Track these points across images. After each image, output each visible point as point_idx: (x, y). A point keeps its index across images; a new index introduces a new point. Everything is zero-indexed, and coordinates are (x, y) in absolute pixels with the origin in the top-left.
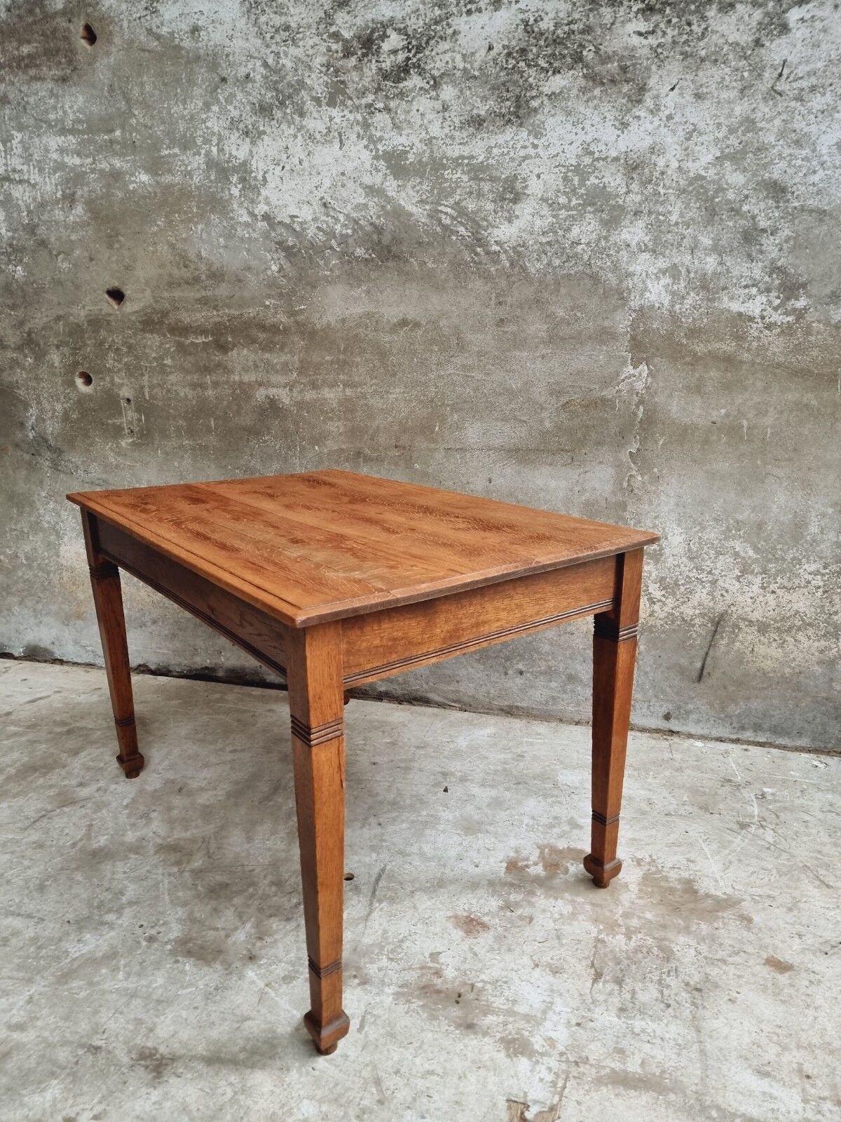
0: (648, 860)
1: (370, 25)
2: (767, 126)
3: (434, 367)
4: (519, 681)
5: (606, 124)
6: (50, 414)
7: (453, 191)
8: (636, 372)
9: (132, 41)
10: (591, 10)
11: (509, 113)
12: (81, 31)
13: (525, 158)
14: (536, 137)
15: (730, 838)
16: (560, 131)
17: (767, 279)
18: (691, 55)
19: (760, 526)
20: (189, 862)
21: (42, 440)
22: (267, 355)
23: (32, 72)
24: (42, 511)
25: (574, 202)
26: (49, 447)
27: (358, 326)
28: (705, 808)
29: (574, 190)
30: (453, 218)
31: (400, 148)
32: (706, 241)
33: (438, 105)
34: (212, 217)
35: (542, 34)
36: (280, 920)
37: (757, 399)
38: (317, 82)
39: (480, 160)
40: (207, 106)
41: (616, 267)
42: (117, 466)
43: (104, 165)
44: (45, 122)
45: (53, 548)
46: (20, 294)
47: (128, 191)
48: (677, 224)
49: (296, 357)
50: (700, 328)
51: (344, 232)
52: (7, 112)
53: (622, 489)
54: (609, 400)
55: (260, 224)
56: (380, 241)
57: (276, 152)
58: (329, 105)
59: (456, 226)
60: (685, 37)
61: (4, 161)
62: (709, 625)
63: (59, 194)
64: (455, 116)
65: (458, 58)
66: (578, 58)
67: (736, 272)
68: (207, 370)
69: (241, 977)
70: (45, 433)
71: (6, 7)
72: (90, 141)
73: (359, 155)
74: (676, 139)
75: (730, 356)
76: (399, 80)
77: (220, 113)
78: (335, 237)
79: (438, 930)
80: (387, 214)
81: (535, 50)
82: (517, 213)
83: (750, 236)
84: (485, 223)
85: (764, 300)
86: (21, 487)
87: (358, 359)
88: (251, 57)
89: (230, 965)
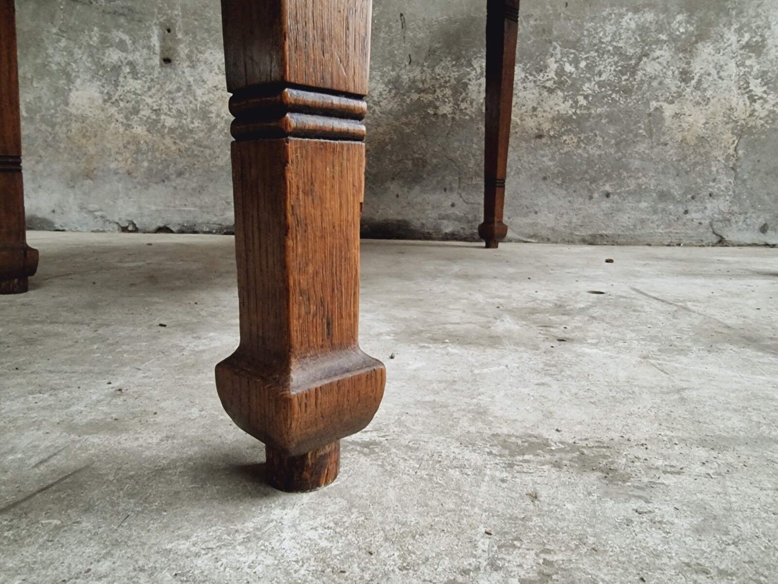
4: (606, 205)
24: (50, 51)
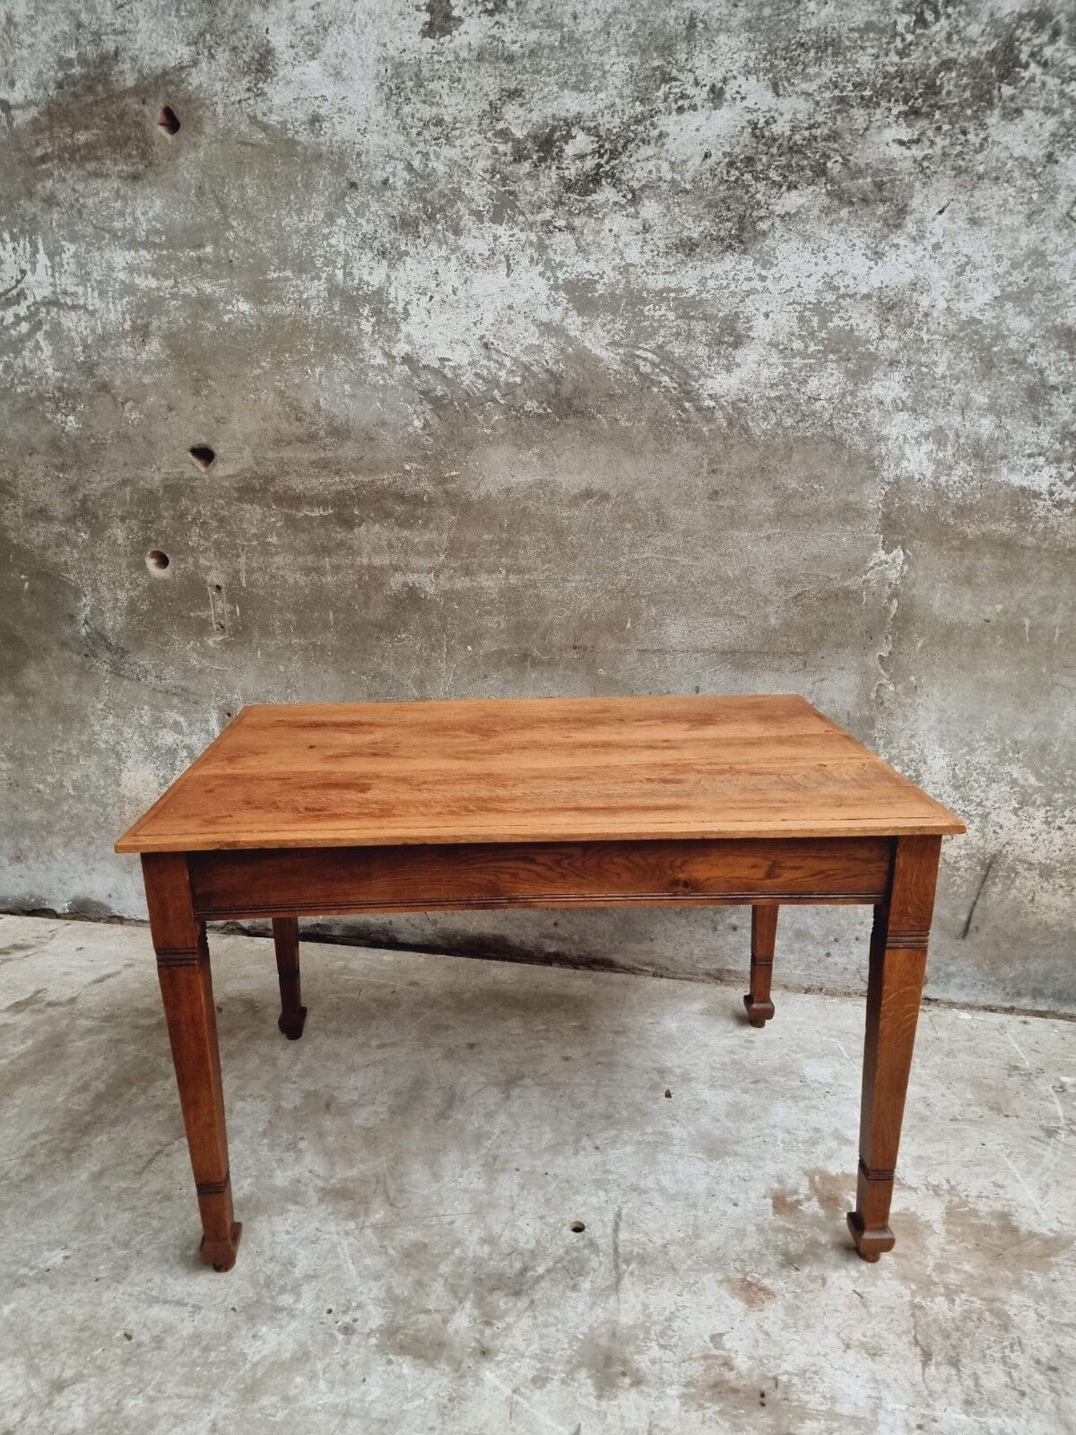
0: (946, 1187)
1: (550, 122)
2: (1060, 260)
3: (626, 550)
4: (732, 938)
5: (855, 253)
6: (110, 605)
7: (655, 332)
8: (889, 558)
9: (229, 131)
10: (839, 111)
11: (730, 235)
12: (159, 115)
13: (749, 293)
14: (764, 267)
15: (1038, 1150)
16: (796, 260)
17: (1057, 446)
18: (966, 171)
19: (1044, 748)
20: (366, 1214)
21: (99, 638)
22: (406, 533)
23: (91, 166)
24: (97, 728)
25: (812, 348)
26: (109, 647)
27: (528, 497)
28: (996, 1108)
29: (812, 334)
30: (654, 365)
31: (587, 276)
32: (981, 399)
33: (637, 225)
34: (335, 358)
35: (775, 140)
36: (506, 1295)
37: (1042, 592)
38: (478, 192)
39: (691, 294)
40: (330, 218)
41: (864, 429)
42: (201, 671)
43: (190, 290)
44: (109, 232)
45: (112, 774)
46: (71, 451)
47: (222, 324)
48: (943, 377)
49: (444, 536)
50: (971, 505)
51: (511, 380)
52: (55, 216)
53: (868, 701)
54: (852, 592)
55: (398, 368)
56: (557, 393)
57: (421, 278)
58: (493, 220)
59: (657, 375)
60: (959, 148)
61: (51, 280)
62: (978, 868)
63: (127, 326)
64: (659, 239)
65: (665, 166)
66: (821, 171)
67: (1018, 438)
68: (325, 550)
69: (479, 1381)
70: (103, 628)
71: (56, 82)
72: (170, 259)
73: (531, 284)
74: (944, 273)
75: (1009, 540)
76: (586, 192)
77: (348, 227)
78: (498, 386)
79: (711, 1301)
80: (568, 358)
81: (764, 159)
82: (737, 360)
83: (1037, 394)
84: (696, 372)
85: (1054, 472)
86: (70, 697)
87: (527, 538)
88: (391, 157)
89: (460, 1364)
